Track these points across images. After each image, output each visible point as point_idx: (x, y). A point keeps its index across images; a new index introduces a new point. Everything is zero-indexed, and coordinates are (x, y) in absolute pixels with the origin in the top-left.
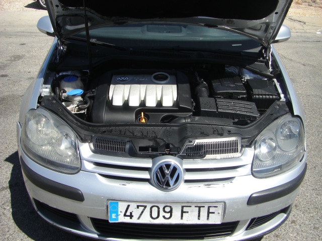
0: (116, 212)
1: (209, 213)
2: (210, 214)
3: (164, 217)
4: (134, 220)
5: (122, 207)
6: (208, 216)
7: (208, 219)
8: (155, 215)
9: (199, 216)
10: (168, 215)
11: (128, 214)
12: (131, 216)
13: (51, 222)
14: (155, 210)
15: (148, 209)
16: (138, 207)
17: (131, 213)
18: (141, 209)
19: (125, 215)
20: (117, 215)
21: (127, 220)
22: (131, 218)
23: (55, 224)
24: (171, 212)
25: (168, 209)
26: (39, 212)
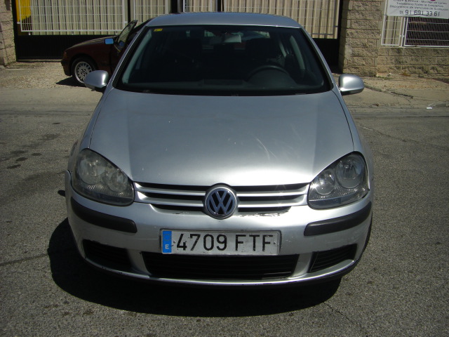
0: (169, 242)
1: (264, 243)
2: (266, 245)
3: (218, 247)
4: (188, 252)
5: (175, 237)
6: (264, 247)
7: (264, 249)
8: (209, 246)
9: (254, 247)
10: (222, 246)
11: (182, 244)
12: (184, 247)
13: (100, 266)
14: (209, 239)
15: (201, 239)
16: (191, 236)
17: (184, 243)
18: (195, 238)
19: (178, 246)
20: (170, 246)
21: (181, 251)
22: (184, 249)
23: (104, 268)
24: (225, 242)
25: (222, 239)
26: (87, 260)
